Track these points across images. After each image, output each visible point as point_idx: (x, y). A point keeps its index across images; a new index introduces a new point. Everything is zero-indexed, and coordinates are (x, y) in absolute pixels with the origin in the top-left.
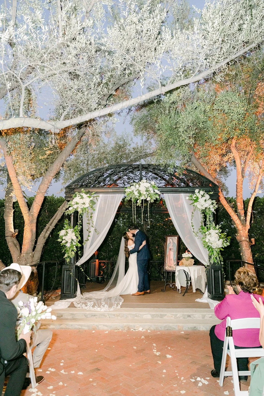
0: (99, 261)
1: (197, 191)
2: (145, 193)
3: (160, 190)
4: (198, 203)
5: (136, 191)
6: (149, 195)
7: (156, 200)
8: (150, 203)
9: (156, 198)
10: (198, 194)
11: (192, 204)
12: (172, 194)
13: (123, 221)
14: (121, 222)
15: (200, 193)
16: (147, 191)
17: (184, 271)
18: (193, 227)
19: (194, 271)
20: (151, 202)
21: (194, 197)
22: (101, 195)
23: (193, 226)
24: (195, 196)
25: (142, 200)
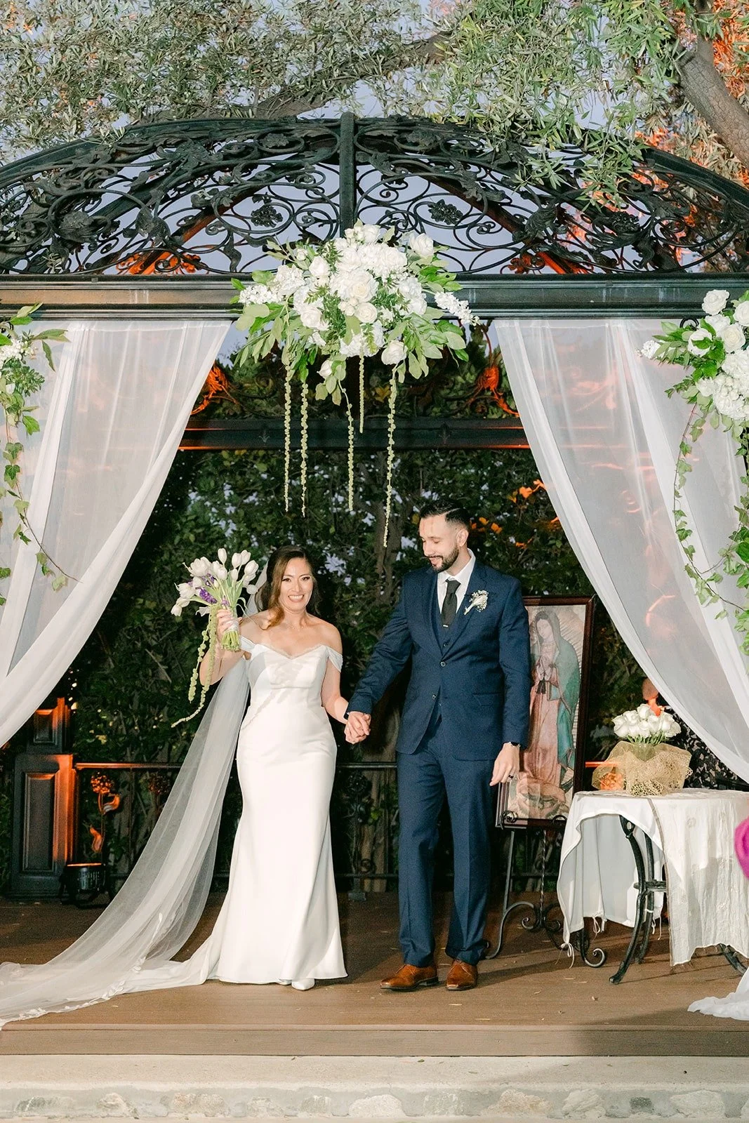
0: (81, 766)
1: (714, 300)
2: (368, 313)
3: (474, 297)
4: (720, 379)
5: (310, 299)
6: (400, 328)
7: (445, 365)
8: (402, 379)
9: (446, 351)
10: (719, 324)
11: (679, 388)
12: (548, 324)
13: (240, 506)
14: (230, 510)
15: (736, 316)
16: (383, 300)
17: (624, 822)
18: (687, 543)
19: (690, 824)
20: (408, 375)
21: (697, 343)
22: (76, 329)
23: (683, 534)
24: (701, 334)
25: (352, 363)
